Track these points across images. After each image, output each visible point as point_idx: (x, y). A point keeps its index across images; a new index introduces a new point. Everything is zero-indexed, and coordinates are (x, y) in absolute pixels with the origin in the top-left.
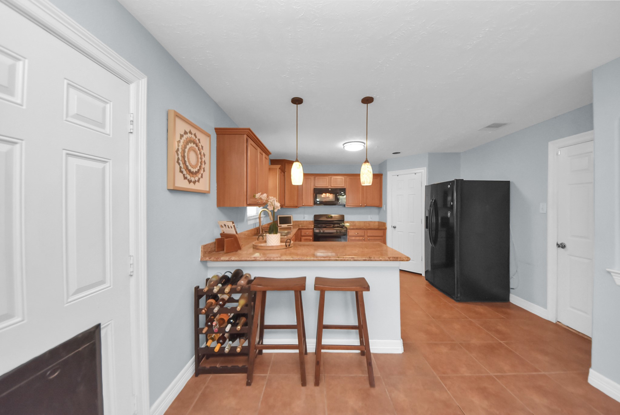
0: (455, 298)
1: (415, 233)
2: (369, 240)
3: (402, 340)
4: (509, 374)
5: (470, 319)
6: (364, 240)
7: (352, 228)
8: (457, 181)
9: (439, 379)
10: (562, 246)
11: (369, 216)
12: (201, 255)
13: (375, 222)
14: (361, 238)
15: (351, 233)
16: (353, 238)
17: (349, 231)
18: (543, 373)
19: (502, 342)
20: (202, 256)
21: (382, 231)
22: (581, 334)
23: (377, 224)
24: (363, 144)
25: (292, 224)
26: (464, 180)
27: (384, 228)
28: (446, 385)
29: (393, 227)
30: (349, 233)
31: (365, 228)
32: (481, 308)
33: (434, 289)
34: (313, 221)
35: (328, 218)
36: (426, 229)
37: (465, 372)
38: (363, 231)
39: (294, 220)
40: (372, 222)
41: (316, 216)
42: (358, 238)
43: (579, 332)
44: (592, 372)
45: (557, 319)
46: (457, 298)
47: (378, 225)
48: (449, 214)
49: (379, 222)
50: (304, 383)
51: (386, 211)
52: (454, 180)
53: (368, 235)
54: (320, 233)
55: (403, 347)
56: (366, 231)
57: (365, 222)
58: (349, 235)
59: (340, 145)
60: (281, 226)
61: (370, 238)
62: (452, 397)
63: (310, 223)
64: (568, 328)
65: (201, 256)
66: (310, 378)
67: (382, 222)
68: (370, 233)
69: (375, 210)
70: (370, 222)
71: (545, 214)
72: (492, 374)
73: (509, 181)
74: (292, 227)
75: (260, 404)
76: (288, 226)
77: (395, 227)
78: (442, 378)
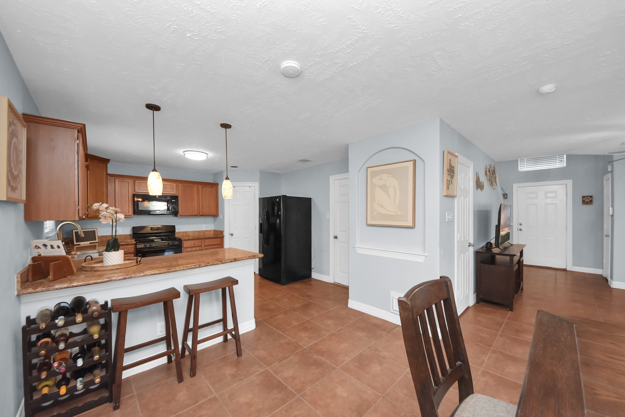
0: (282, 283)
1: (250, 238)
2: (206, 249)
3: (255, 319)
4: (316, 315)
5: (292, 294)
6: (201, 250)
7: (188, 239)
8: (283, 196)
9: (282, 333)
10: (336, 237)
11: (204, 225)
12: (17, 287)
13: (210, 231)
14: (198, 248)
15: (185, 244)
16: (189, 249)
17: (184, 242)
18: (330, 309)
19: (310, 301)
20: (20, 289)
21: (220, 239)
22: (344, 286)
23: (212, 233)
24: (206, 155)
25: (97, 241)
26: (287, 196)
27: (222, 236)
28: (286, 335)
29: (231, 234)
30: (184, 245)
31: (202, 238)
32: (297, 285)
33: (266, 281)
34: (130, 235)
35: (153, 230)
36: (260, 234)
37: (295, 323)
38: (200, 241)
39: (100, 235)
40: (207, 231)
41: (134, 229)
42: (194, 249)
43: (343, 285)
44: (350, 301)
45: (334, 280)
46: (283, 283)
47: (214, 234)
48: (278, 221)
49: (214, 230)
50: (180, 379)
51: (223, 221)
52: (281, 195)
53: (205, 244)
54: (145, 248)
55: (255, 324)
56: (203, 241)
57: (199, 232)
58: (184, 247)
59: (180, 152)
60: (79, 245)
61: (208, 247)
62: (290, 339)
63: (125, 237)
64: (339, 284)
65: (17, 289)
66: (186, 374)
67: (219, 231)
68: (207, 242)
69: (211, 219)
70: (205, 231)
71: (329, 219)
72: (308, 319)
73: (311, 198)
74: (97, 244)
75: (140, 414)
76: (90, 243)
77: (232, 235)
78: (283, 332)
